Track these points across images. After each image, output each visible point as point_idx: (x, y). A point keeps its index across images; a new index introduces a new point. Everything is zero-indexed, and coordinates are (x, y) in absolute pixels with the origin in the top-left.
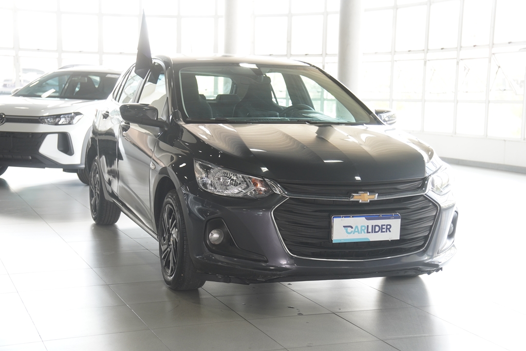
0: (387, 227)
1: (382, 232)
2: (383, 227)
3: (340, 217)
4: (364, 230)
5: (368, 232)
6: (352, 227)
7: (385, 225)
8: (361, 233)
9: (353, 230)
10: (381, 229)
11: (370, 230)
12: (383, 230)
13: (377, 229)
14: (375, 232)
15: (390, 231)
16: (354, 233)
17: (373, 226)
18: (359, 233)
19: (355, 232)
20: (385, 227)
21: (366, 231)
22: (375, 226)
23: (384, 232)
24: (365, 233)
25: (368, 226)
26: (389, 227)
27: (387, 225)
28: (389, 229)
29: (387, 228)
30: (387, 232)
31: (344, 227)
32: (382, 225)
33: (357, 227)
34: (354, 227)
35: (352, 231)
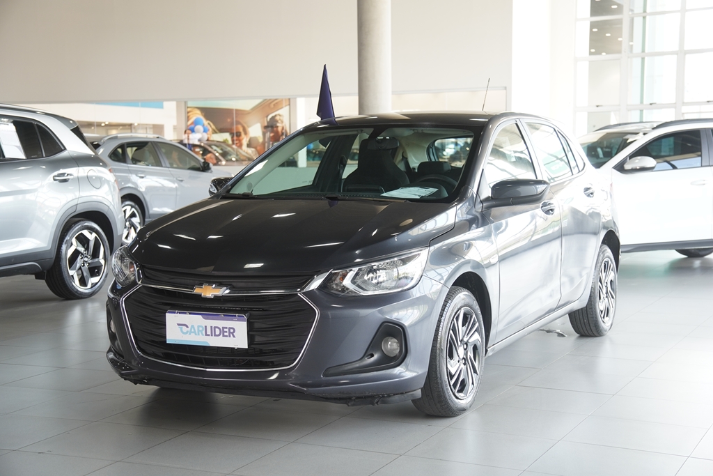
0: (229, 330)
1: (224, 336)
2: (225, 330)
3: (175, 313)
4: (201, 331)
5: (206, 335)
6: (187, 327)
7: (226, 328)
8: (199, 334)
9: (189, 329)
10: (222, 331)
11: (209, 332)
12: (225, 334)
13: (218, 332)
14: (215, 335)
15: (234, 337)
16: (190, 334)
17: (211, 327)
18: (196, 334)
19: (191, 332)
20: (227, 330)
21: (204, 332)
22: (215, 327)
23: (227, 336)
24: (203, 335)
25: (206, 327)
26: (232, 331)
27: (230, 328)
28: (233, 333)
29: (230, 332)
30: (230, 336)
31: (178, 325)
32: (223, 328)
33: (193, 326)
34: (190, 326)
35: (188, 332)
